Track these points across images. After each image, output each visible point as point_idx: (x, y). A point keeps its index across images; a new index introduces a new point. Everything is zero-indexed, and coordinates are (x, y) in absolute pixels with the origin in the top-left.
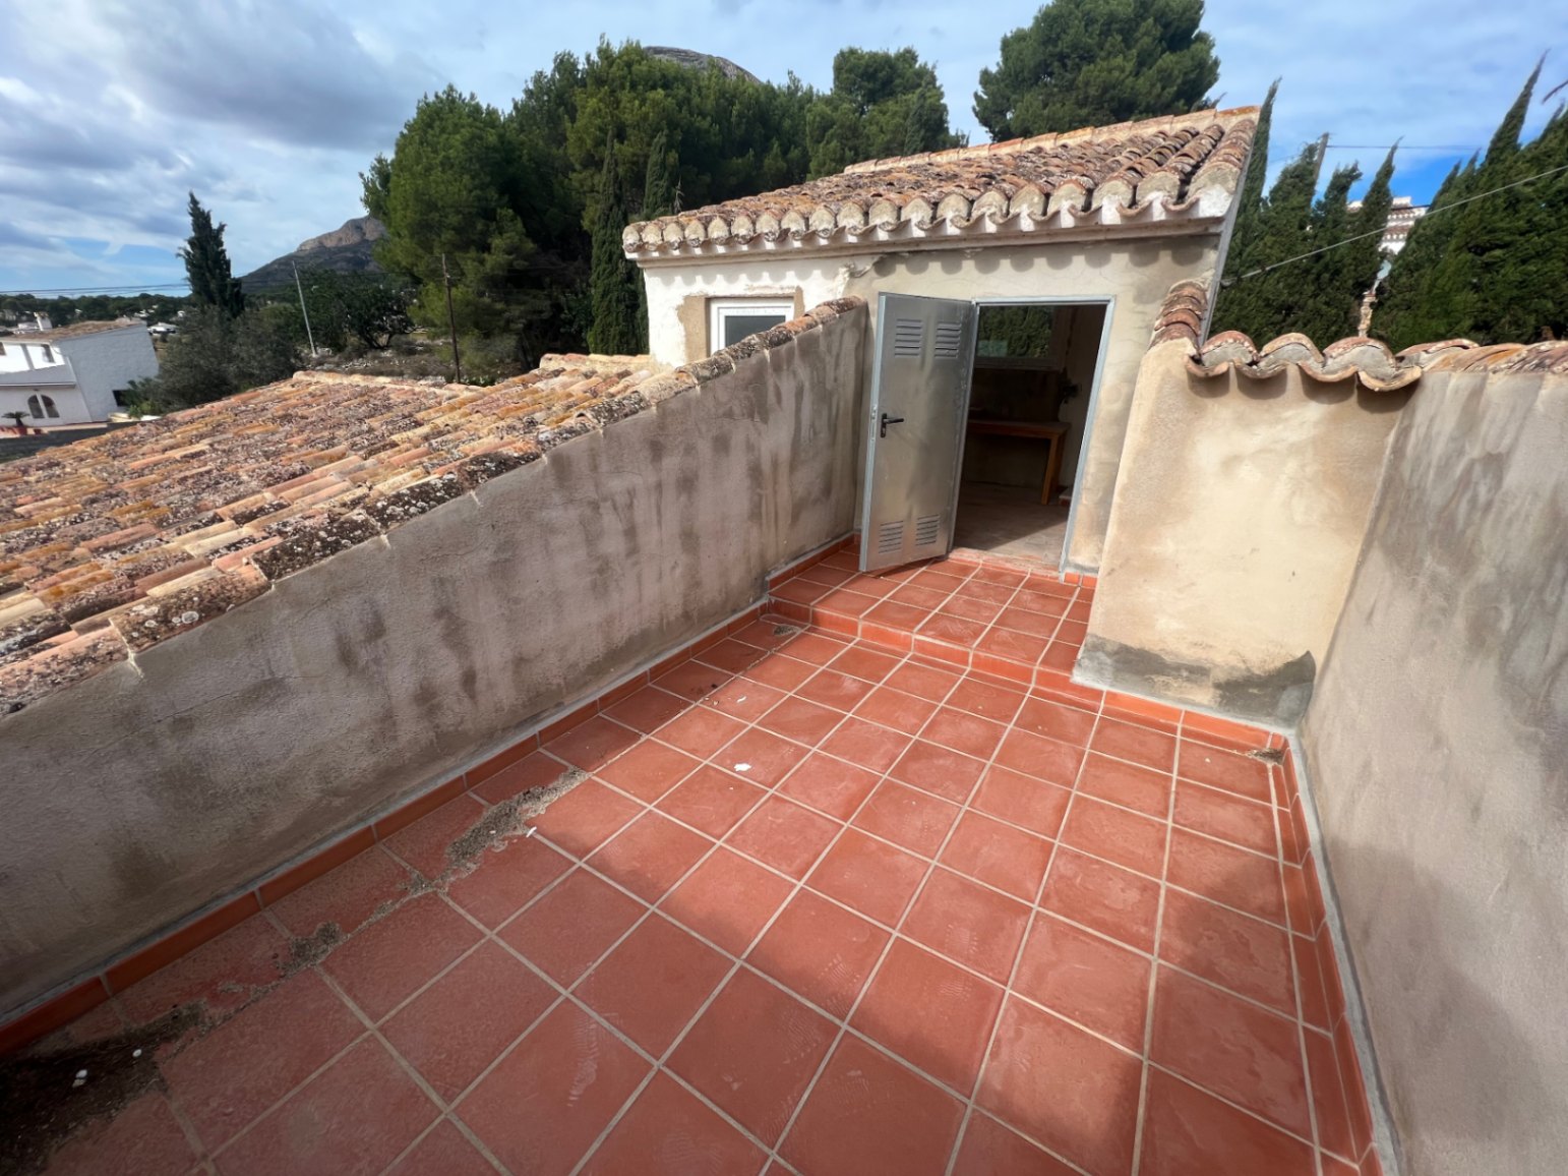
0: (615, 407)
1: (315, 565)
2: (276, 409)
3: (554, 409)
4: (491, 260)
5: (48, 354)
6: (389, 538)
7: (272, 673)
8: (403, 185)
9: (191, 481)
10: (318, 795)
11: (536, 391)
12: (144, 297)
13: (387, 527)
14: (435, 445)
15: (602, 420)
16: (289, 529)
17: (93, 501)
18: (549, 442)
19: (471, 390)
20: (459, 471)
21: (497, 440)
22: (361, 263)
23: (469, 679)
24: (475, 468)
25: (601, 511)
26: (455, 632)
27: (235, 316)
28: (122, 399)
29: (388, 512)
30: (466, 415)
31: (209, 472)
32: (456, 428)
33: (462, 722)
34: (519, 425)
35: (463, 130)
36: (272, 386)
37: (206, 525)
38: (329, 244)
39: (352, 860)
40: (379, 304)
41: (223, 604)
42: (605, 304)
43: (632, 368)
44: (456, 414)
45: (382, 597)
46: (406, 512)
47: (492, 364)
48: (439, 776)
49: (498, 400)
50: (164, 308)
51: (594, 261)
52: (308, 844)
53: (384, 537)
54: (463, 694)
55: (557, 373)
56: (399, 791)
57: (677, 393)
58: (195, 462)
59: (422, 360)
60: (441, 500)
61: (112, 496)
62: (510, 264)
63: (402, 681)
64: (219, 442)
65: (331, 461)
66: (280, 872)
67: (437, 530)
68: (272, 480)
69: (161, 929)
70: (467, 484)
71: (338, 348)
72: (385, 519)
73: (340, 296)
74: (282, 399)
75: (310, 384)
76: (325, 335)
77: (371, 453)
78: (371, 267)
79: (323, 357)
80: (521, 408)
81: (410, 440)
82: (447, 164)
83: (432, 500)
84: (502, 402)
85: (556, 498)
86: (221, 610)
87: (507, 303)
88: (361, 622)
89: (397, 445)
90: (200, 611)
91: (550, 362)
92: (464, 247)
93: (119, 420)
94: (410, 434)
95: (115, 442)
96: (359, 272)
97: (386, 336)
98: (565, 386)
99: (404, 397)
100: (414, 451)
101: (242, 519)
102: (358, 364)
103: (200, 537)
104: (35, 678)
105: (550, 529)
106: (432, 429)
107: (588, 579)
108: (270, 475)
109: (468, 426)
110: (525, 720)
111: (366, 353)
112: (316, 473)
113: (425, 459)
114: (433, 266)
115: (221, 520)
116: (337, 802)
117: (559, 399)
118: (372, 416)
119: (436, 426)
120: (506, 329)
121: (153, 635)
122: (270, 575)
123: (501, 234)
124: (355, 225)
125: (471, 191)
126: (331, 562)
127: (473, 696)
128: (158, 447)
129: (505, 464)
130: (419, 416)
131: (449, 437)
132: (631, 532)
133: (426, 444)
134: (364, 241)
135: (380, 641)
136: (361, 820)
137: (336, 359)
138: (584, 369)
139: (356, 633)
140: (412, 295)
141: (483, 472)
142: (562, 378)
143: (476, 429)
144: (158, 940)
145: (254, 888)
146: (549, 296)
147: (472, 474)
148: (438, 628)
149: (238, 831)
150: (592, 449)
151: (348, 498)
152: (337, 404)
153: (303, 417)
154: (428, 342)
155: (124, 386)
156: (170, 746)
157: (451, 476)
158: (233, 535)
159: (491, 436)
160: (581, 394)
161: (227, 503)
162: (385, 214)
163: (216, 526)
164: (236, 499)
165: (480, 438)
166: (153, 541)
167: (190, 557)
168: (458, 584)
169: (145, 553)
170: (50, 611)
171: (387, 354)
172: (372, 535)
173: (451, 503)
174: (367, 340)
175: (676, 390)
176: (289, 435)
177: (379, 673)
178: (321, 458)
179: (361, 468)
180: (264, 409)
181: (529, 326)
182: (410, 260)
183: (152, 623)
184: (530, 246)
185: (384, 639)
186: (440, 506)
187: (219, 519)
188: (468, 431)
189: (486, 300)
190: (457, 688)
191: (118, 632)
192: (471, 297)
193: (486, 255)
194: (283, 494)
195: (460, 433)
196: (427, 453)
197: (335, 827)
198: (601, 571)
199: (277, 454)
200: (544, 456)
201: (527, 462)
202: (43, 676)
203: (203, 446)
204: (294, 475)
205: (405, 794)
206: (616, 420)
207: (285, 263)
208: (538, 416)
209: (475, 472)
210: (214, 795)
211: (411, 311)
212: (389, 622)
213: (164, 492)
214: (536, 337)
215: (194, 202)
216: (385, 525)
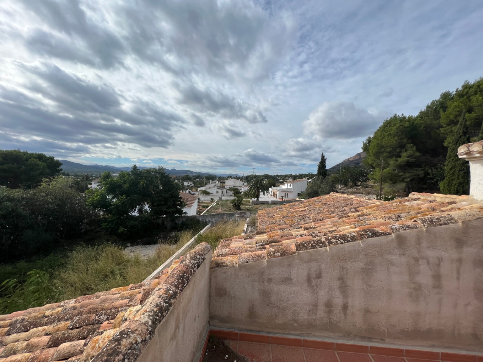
0: (435, 220)
1: (308, 251)
2: (324, 201)
3: (411, 213)
4: (400, 160)
5: (290, 186)
6: (329, 249)
7: (290, 276)
8: (375, 142)
9: (301, 216)
10: (291, 318)
11: (405, 205)
12: (309, 174)
13: (330, 245)
14: (361, 219)
15: (426, 225)
16: (314, 235)
17: (284, 217)
18: (396, 229)
19: (380, 202)
20: (357, 233)
21: (383, 221)
22: (358, 164)
23: (345, 307)
24: (363, 233)
25: (420, 262)
26: (344, 288)
27: (324, 178)
28: (299, 195)
29: (331, 241)
30: (375, 210)
31: (305, 215)
32: (370, 214)
33: (339, 322)
34: (393, 217)
35: (397, 125)
36: (325, 196)
37: (298, 228)
38: (351, 160)
39: (294, 347)
40: (360, 174)
41: (285, 254)
42: (452, 172)
43: (457, 200)
44: (371, 210)
45: (323, 266)
46: (337, 242)
47: (394, 192)
48: (326, 337)
49: (388, 207)
50: (311, 176)
51: (448, 156)
52: (285, 332)
53: (328, 248)
54: (342, 312)
55: (416, 200)
56: (313, 334)
57: (478, 218)
58: (303, 212)
59: (369, 190)
60: (349, 241)
61: (287, 217)
62: (408, 161)
63: (323, 296)
64: (309, 208)
65: (330, 218)
66: (277, 335)
67: (345, 250)
68: (315, 220)
69: (251, 331)
70: (359, 238)
71: (346, 185)
72: (330, 243)
73: (350, 172)
74: (325, 199)
75: (334, 196)
76: (344, 182)
77: (341, 218)
78: (361, 164)
79: (342, 188)
80: (396, 211)
81: (353, 216)
82: (390, 135)
83: (345, 240)
84: (389, 208)
85: (396, 251)
86: (285, 255)
87: (404, 173)
88: (315, 271)
89: (349, 217)
90: (281, 254)
91: (413, 195)
92: (391, 157)
93: (297, 199)
94: (354, 214)
95: (292, 205)
96: (357, 166)
97: (360, 182)
98: (418, 205)
99: (357, 202)
100: (354, 219)
101: (306, 229)
102: (351, 190)
103: (296, 231)
104: (252, 257)
105: (391, 263)
106: (362, 213)
107: (408, 290)
108: (315, 219)
109: (374, 214)
110: (365, 337)
111: (353, 187)
112: (325, 220)
113: (356, 223)
114: (379, 163)
115: (302, 228)
116: (295, 324)
117: (414, 209)
118: (346, 206)
119: (363, 213)
120: (403, 181)
121: (271, 256)
122: (297, 250)
123: (406, 152)
124: (359, 154)
125: (396, 141)
126: (312, 251)
127: (345, 314)
128: (298, 207)
129: (375, 234)
130: (358, 209)
131: (366, 217)
132: (437, 277)
133: (358, 218)
134: (360, 158)
135: (319, 280)
136: (299, 335)
137: (345, 188)
138: (430, 199)
139: (313, 275)
140: (371, 171)
141: (366, 235)
142: (418, 202)
143: (377, 216)
144: (249, 333)
145: (270, 335)
146: (424, 170)
147: (362, 235)
148: (338, 283)
149: (272, 316)
150: (418, 236)
151: (331, 229)
152: (338, 202)
153: (329, 204)
154: (373, 184)
155: (300, 192)
156: (266, 284)
157: (354, 234)
158: (302, 233)
159: (381, 219)
160: (426, 209)
161: (304, 224)
162: (367, 151)
163: (300, 229)
164: (306, 224)
165: (377, 219)
166: (288, 229)
167: (293, 235)
168: (348, 271)
169: (286, 232)
170: (268, 239)
171: (359, 188)
172: (325, 246)
173: (352, 243)
174: (354, 184)
175: (478, 217)
176: (324, 209)
177: (317, 290)
178: (328, 217)
179: (337, 222)
180: (321, 201)
181: (413, 180)
182: (372, 162)
183: (272, 253)
184: (418, 154)
185: (321, 279)
186: (348, 243)
187: (301, 228)
188: (373, 216)
189: (396, 172)
190: (340, 308)
191: (266, 253)
192: (390, 171)
193: (399, 159)
194: (316, 225)
195: (370, 216)
196: (358, 221)
197: (292, 332)
198: (416, 289)
199: (320, 213)
200: (393, 234)
201: (385, 235)
202: (253, 257)
203: (306, 208)
204: (320, 220)
205: (314, 336)
206: (434, 226)
207: (338, 165)
208: (402, 215)
209: (363, 235)
210: (270, 302)
211: (369, 176)
212: (323, 275)
213: (295, 218)
214: (415, 183)
215: (322, 154)
216: (329, 245)
